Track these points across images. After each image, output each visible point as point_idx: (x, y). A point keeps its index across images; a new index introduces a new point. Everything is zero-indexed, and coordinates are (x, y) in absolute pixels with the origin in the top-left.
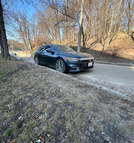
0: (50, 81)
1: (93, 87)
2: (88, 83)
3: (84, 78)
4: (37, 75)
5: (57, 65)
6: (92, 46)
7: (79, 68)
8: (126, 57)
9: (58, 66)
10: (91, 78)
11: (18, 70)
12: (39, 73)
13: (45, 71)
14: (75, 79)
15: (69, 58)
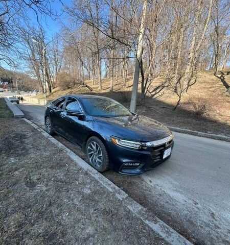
5: (89, 147)
6: (156, 94)
9: (91, 151)
12: (44, 167)
13: (61, 160)
14: (135, 208)
15: (119, 140)
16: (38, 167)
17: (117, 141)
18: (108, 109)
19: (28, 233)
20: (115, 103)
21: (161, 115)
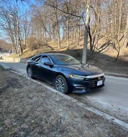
0: (49, 107)
1: (103, 119)
3: (91, 102)
4: (31, 96)
5: (57, 82)
6: (102, 50)
7: (85, 88)
9: (58, 83)
10: (101, 102)
11: (8, 87)
12: (34, 92)
13: (42, 89)
14: (80, 104)
15: (73, 75)
16: (30, 92)
18: (67, 62)
19: (35, 110)
21: (105, 65)
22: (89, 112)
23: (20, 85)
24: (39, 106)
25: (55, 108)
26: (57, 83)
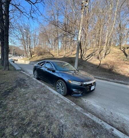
0: (51, 111)
2: (95, 119)
3: (87, 104)
4: (35, 97)
8: (122, 73)
11: (16, 87)
12: (38, 93)
13: (45, 90)
14: (79, 109)
15: (72, 81)
16: (35, 93)
17: (71, 81)
19: (38, 115)
20: (67, 64)
21: (91, 70)
22: (88, 118)
23: (26, 85)
24: (42, 110)
25: (57, 112)
26: (58, 86)
